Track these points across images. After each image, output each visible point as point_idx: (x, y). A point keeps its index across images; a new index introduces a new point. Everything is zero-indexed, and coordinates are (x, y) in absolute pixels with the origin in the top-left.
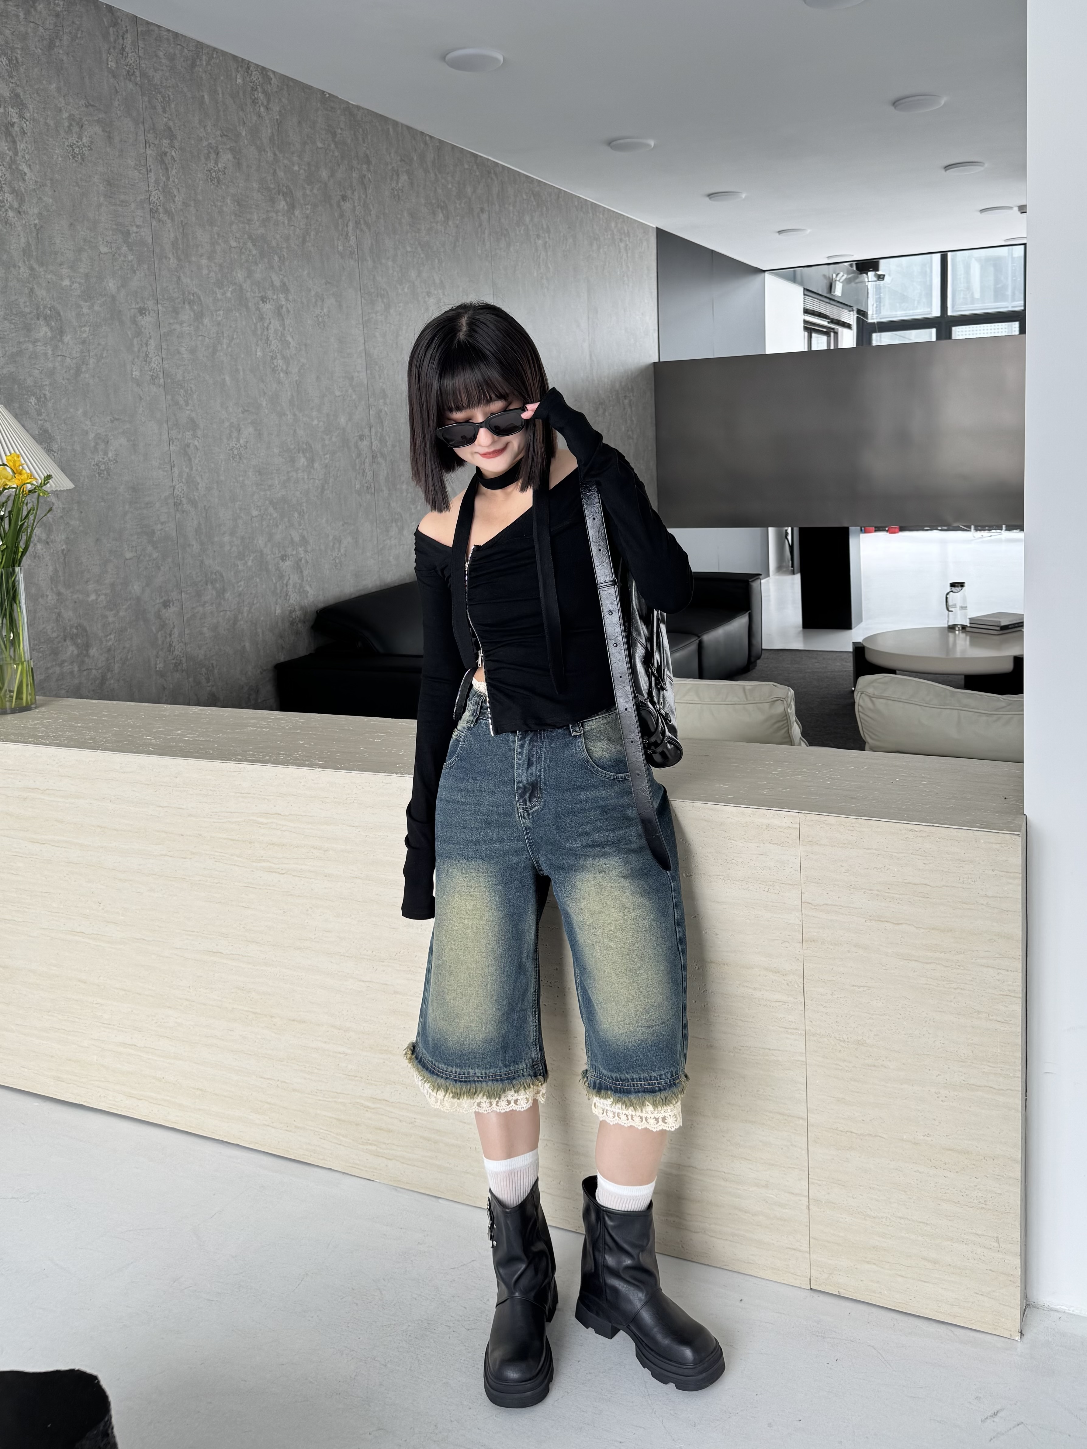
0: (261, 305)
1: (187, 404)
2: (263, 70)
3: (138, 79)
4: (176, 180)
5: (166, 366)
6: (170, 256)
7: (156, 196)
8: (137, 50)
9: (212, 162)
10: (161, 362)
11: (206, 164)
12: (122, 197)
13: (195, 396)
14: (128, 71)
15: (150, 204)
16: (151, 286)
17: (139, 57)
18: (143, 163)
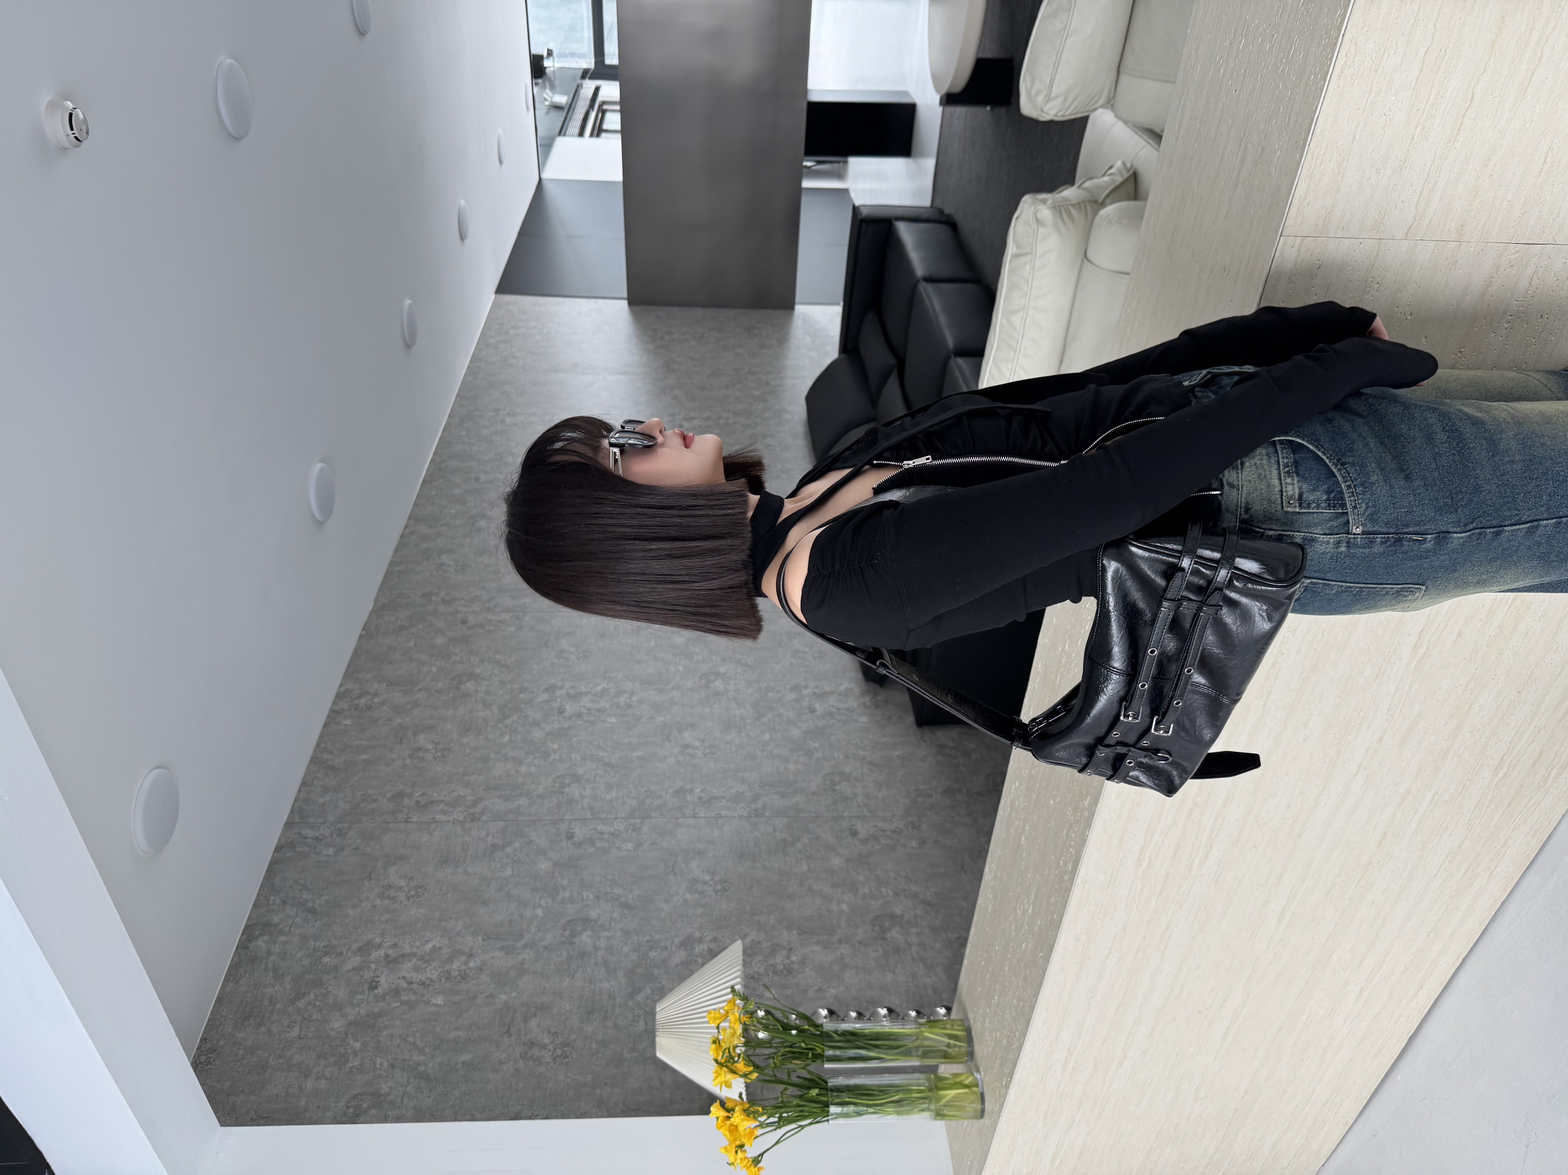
0: (567, 714)
3: (345, 825)
4: (444, 793)
5: (623, 815)
7: (458, 814)
8: (318, 825)
9: (426, 754)
10: (619, 820)
11: (429, 761)
12: (459, 849)
13: (653, 788)
14: (338, 835)
15: (466, 821)
16: (545, 825)
17: (324, 823)
18: (426, 826)
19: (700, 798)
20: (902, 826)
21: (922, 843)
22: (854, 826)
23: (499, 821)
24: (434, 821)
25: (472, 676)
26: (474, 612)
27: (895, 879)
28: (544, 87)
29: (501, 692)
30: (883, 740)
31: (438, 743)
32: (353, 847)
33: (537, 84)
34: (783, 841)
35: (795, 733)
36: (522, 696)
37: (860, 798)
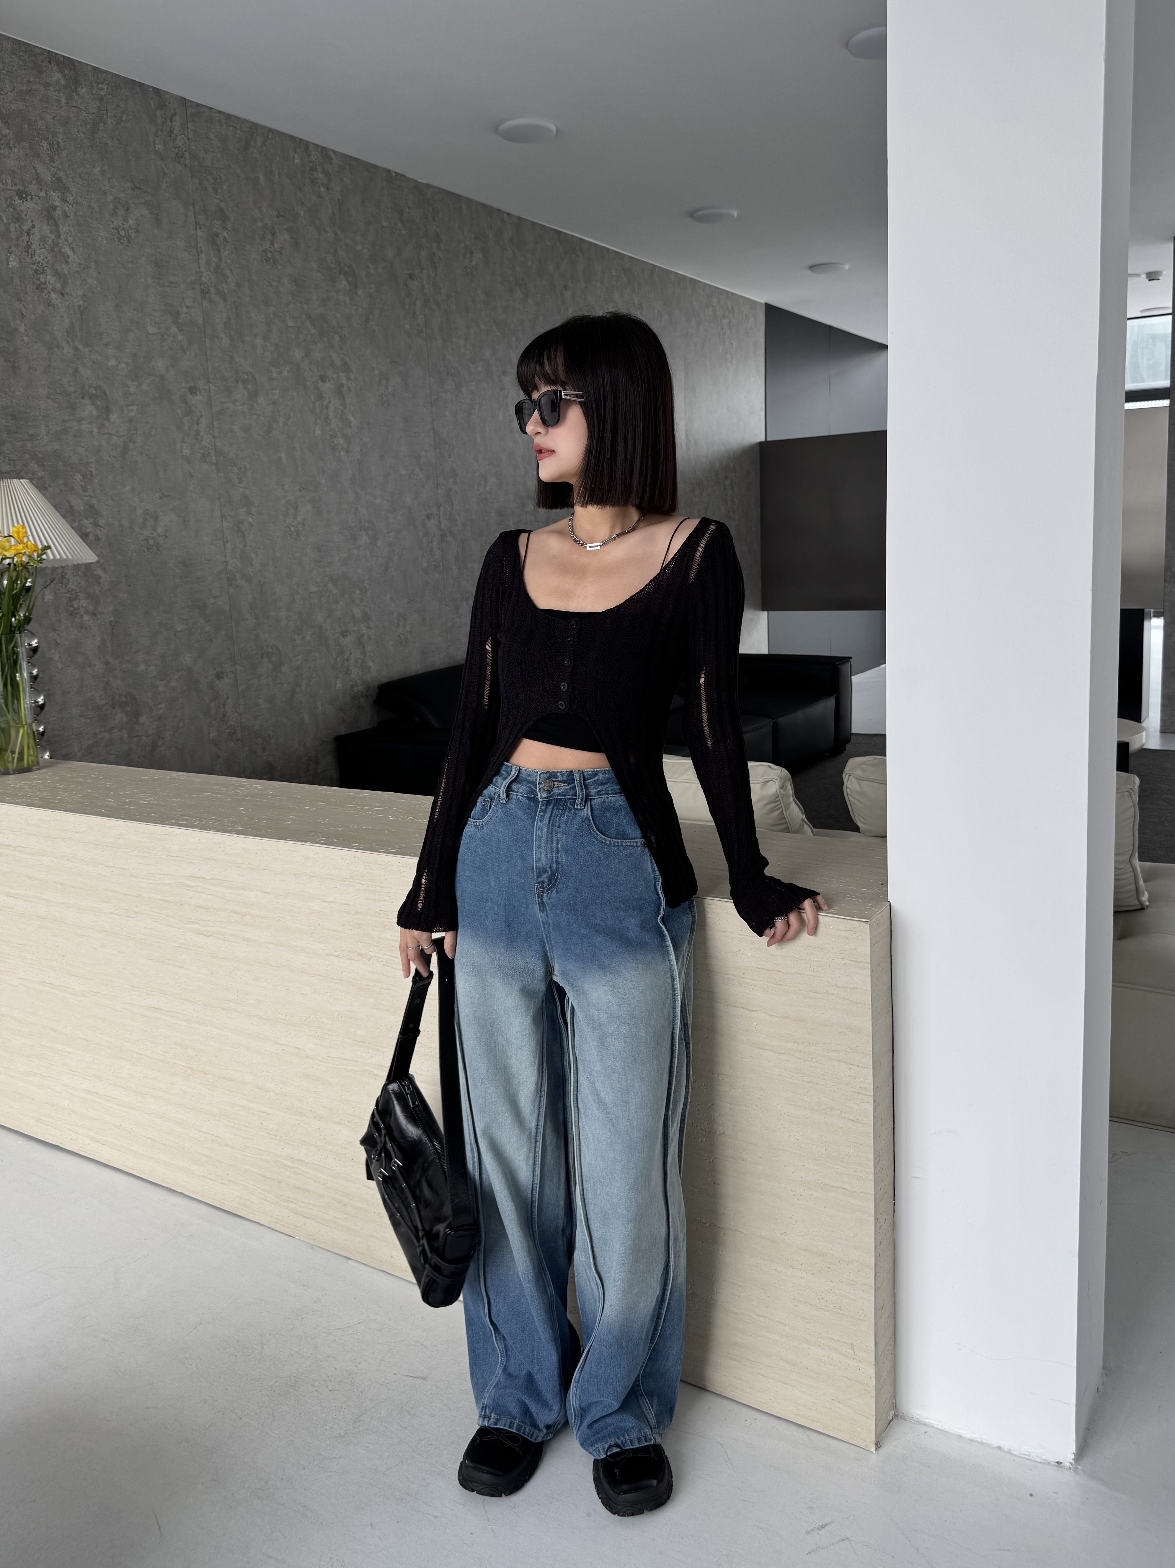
0: (320, 384)
3: (188, 161)
6: (223, 336)
9: (268, 242)
10: (213, 440)
14: (177, 154)
15: (201, 285)
16: (202, 365)
17: (188, 139)
18: (193, 245)
19: (242, 522)
20: (231, 722)
22: (227, 677)
23: (204, 319)
24: (199, 252)
25: (354, 286)
26: (422, 288)
29: (339, 316)
30: (319, 704)
31: (281, 254)
32: (165, 168)
34: (205, 606)
35: (319, 617)
36: (337, 338)
37: (256, 682)
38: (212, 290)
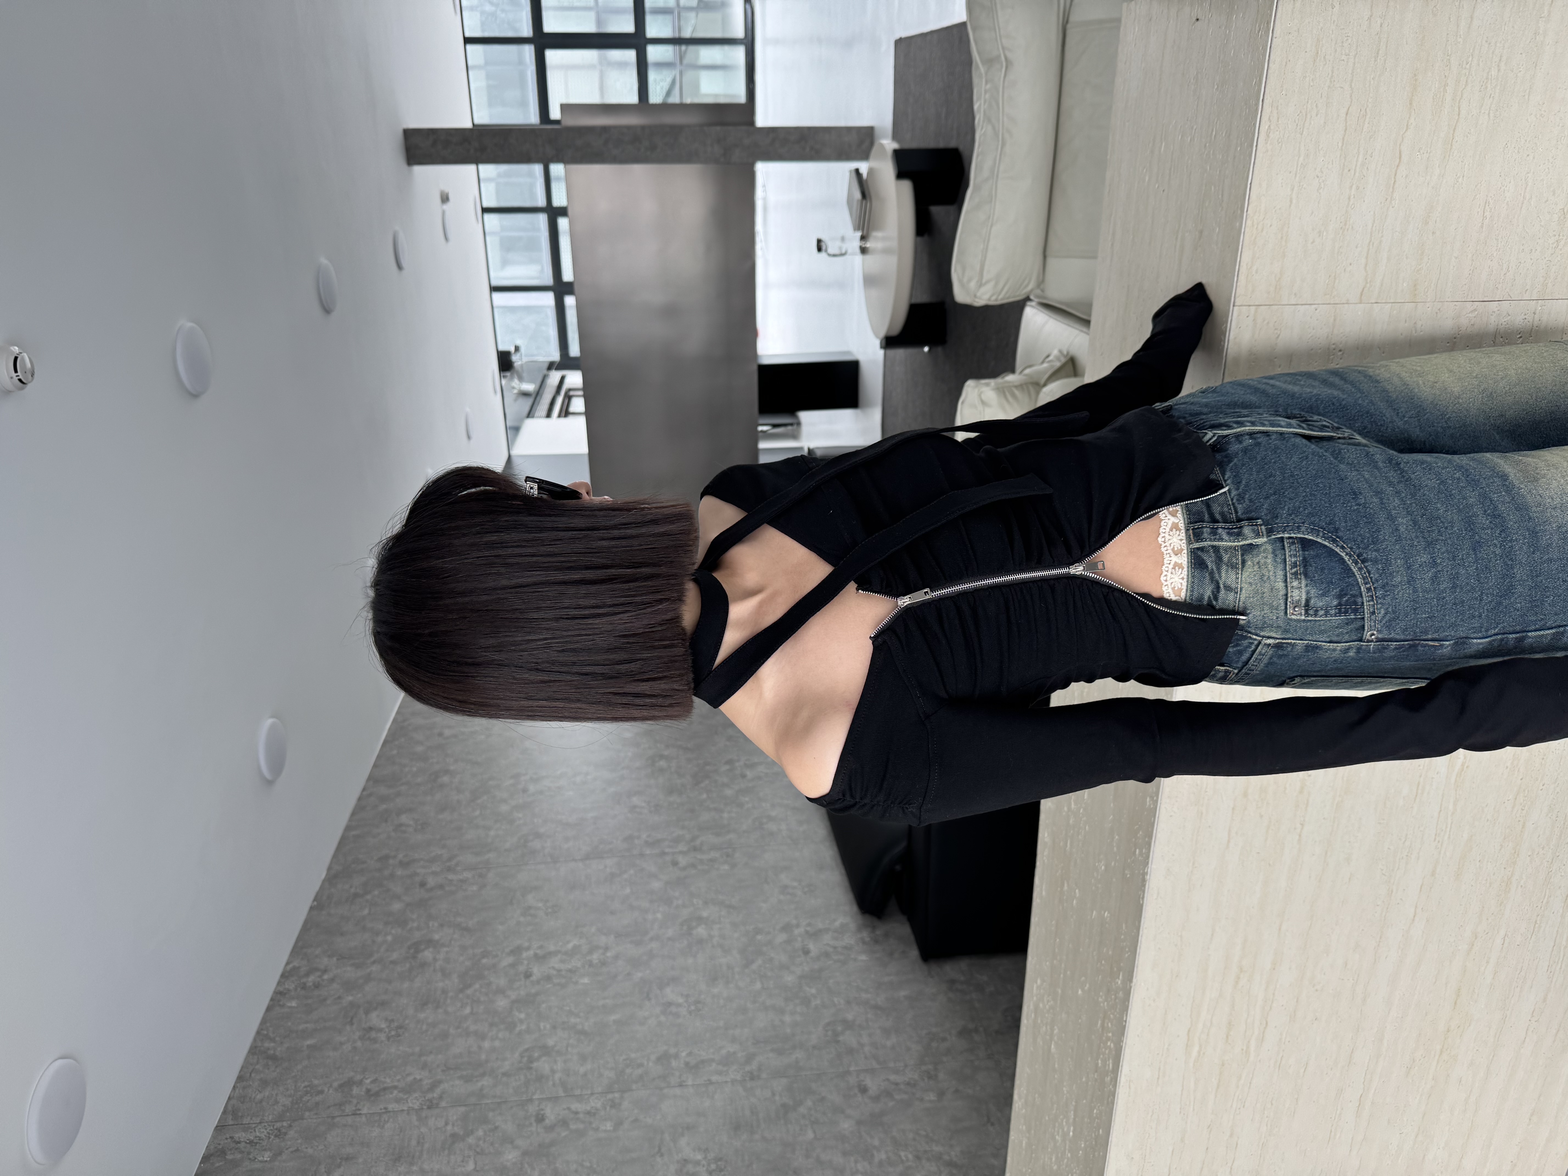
0: (534, 978)
1: (641, 1065)
2: (285, 976)
3: (285, 1124)
4: (398, 1077)
5: (600, 1090)
7: (414, 1101)
8: (254, 1126)
9: (379, 1035)
10: (595, 1096)
11: (382, 1042)
12: (414, 1143)
13: (633, 1055)
14: (276, 1136)
15: (422, 1109)
16: (512, 1107)
17: (260, 1123)
18: (377, 1118)
19: (687, 1064)
20: (916, 1077)
21: (941, 1094)
22: (863, 1081)
23: (460, 1106)
24: (386, 1110)
25: (430, 943)
26: (434, 873)
27: (914, 1139)
28: (512, 378)
29: (461, 959)
30: (886, 979)
31: (393, 1021)
32: (291, 1150)
33: (504, 377)
34: (784, 1105)
35: (789, 979)
36: (484, 961)
37: (867, 1049)
38: (429, 1096)
